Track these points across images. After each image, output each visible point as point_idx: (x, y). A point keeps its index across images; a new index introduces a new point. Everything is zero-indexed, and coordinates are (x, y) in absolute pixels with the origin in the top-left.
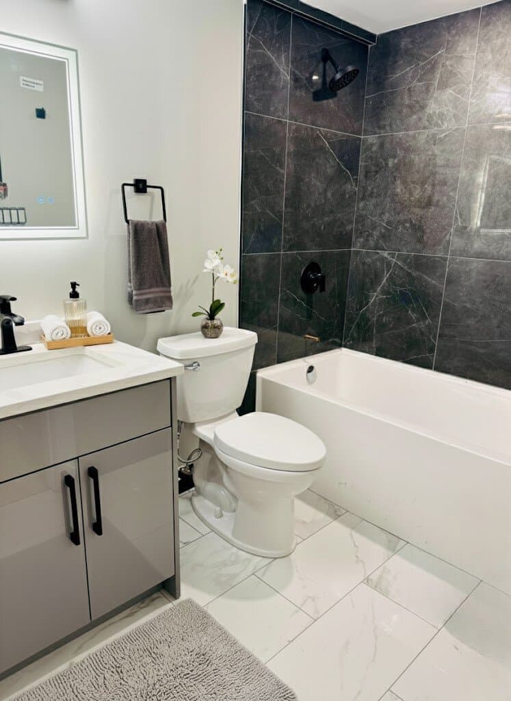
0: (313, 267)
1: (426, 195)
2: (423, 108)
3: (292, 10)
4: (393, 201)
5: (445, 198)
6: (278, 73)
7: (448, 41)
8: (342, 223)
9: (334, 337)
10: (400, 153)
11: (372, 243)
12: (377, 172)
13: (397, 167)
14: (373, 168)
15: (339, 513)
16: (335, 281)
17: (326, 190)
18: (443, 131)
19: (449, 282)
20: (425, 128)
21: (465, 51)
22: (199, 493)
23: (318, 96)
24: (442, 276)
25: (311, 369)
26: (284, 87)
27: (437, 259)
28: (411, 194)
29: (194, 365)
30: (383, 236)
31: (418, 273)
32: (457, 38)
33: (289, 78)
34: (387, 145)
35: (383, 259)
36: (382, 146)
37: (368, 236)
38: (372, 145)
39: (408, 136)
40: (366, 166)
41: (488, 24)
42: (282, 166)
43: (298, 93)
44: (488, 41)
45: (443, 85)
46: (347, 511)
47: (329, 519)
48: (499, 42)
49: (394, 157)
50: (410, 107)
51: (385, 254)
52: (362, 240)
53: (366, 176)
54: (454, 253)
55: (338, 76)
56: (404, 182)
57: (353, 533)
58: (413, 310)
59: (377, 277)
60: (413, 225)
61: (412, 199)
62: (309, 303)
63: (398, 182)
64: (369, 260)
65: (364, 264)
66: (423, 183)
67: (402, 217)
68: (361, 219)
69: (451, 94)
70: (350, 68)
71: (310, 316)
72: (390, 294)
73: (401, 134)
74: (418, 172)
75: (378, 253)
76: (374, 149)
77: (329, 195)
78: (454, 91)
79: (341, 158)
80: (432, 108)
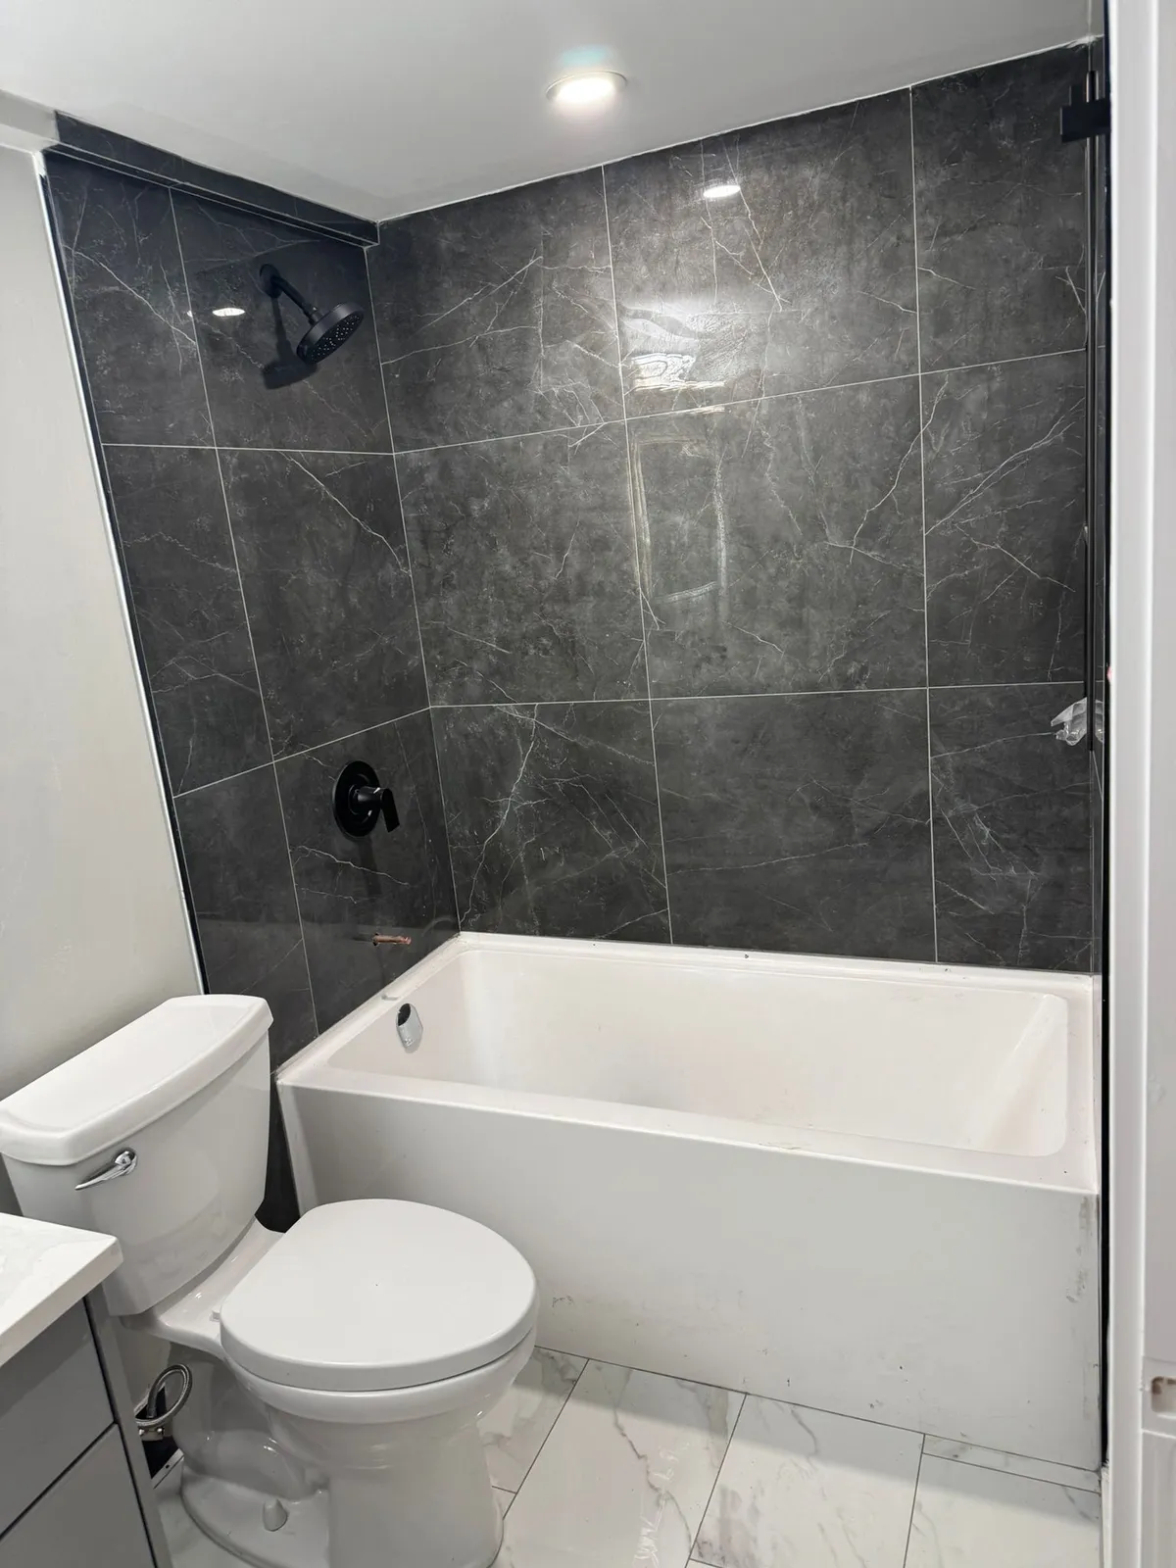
0: (357, 773)
1: (571, 573)
2: (521, 384)
3: (165, 182)
4: (501, 594)
5: (614, 577)
6: (167, 336)
7: (547, 240)
8: (397, 654)
9: (437, 916)
10: (495, 487)
11: (473, 688)
12: (448, 531)
13: (491, 518)
14: (438, 524)
15: (572, 1375)
16: (409, 789)
17: (342, 593)
18: (577, 434)
19: (663, 751)
20: (536, 427)
21: (587, 260)
22: (200, 1469)
23: (275, 376)
24: (645, 741)
25: (405, 1013)
26: (189, 369)
27: (626, 708)
28: (538, 576)
29: (118, 1160)
30: (495, 672)
31: (592, 742)
32: (564, 231)
33: (195, 343)
34: (458, 471)
35: (507, 722)
36: (445, 470)
37: (462, 675)
38: (422, 471)
39: (501, 447)
40: (419, 520)
41: (623, 202)
42: (228, 560)
43: (226, 376)
44: (631, 238)
45: (557, 334)
46: (589, 1359)
47: (553, 1402)
48: (656, 239)
49: (481, 494)
50: (492, 382)
51: (510, 709)
52: (449, 684)
53: (424, 542)
54: (658, 690)
55: (318, 332)
56: (517, 550)
57: (624, 1419)
58: (603, 825)
59: (505, 761)
60: (556, 641)
61: (543, 584)
62: (367, 860)
63: (503, 550)
64: (474, 728)
65: (467, 736)
66: (560, 549)
67: (528, 626)
68: (437, 639)
69: (577, 352)
70: (342, 312)
71: (374, 890)
72: (542, 795)
73: (485, 443)
74: (542, 524)
75: (492, 709)
76: (430, 478)
77: (354, 600)
78: (581, 344)
79: (358, 510)
80: (543, 383)
